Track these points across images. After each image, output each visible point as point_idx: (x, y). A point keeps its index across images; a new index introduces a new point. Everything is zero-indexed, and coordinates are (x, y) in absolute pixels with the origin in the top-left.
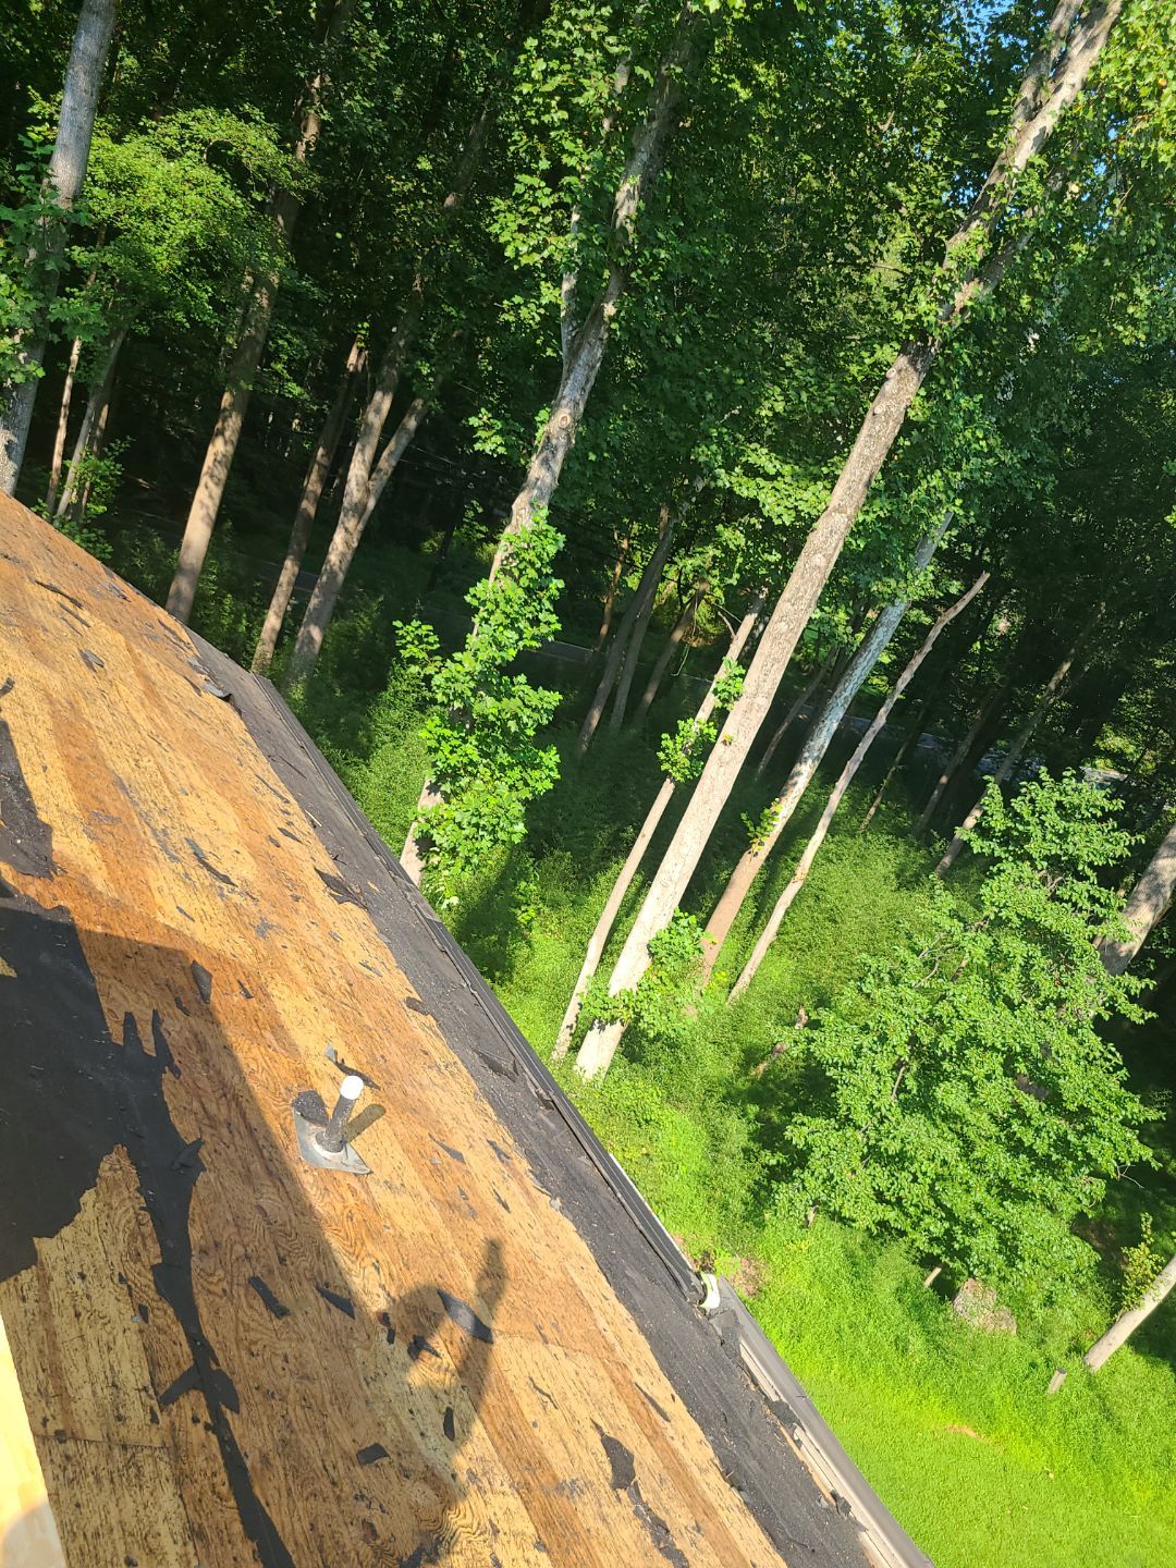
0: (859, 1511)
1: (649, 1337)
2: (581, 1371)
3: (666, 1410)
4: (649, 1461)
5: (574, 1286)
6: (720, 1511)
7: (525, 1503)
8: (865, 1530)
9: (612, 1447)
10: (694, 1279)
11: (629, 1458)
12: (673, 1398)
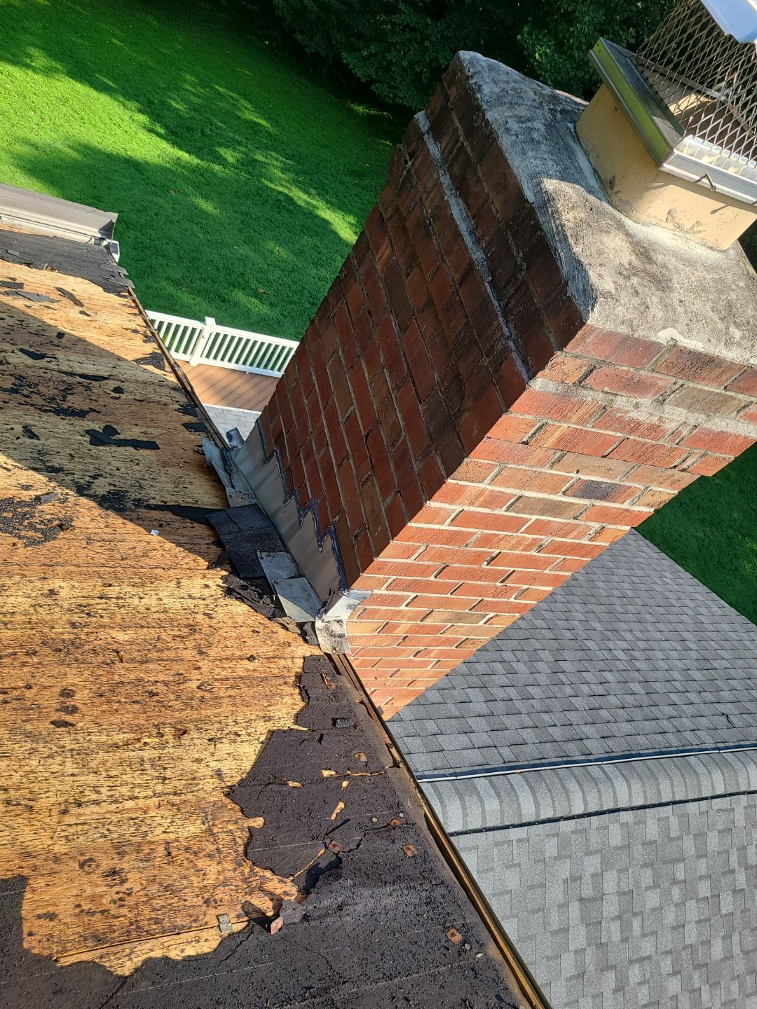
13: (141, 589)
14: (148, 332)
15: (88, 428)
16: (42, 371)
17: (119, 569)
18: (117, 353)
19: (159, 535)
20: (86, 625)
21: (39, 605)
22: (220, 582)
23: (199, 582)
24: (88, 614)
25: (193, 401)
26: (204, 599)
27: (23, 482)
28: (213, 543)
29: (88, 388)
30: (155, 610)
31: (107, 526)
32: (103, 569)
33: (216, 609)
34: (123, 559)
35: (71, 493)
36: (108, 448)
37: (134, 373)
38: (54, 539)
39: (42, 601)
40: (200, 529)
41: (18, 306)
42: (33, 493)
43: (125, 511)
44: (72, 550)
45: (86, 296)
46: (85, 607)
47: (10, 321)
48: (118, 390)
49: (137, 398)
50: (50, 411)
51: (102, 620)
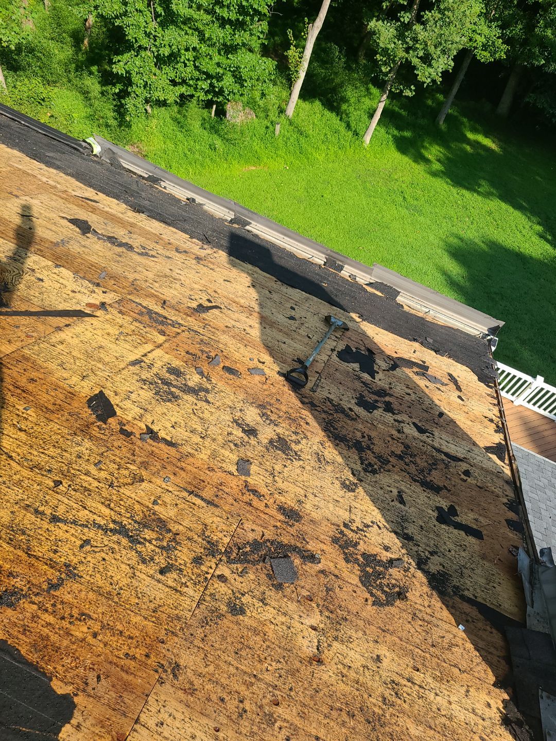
0: (199, 199)
1: (72, 176)
2: (44, 201)
3: (95, 199)
4: (96, 220)
5: (20, 170)
6: (138, 223)
7: (42, 256)
8: (204, 205)
9: (74, 222)
10: (84, 144)
11: (86, 222)
12: (97, 194)
13: (438, 685)
14: (500, 422)
15: (438, 505)
16: (421, 444)
17: (428, 655)
18: (474, 439)
19: (464, 631)
20: (393, 705)
21: (367, 667)
22: (501, 706)
23: (484, 697)
24: (396, 694)
25: (519, 499)
26: (484, 720)
27: (386, 542)
28: (504, 658)
29: (447, 467)
30: (443, 713)
31: (429, 606)
32: (417, 650)
33: (491, 736)
34: (433, 646)
35: (413, 564)
36: (447, 528)
37: (482, 459)
38: (392, 605)
39: (370, 664)
40: (496, 638)
41: (420, 385)
42: (389, 555)
43: (445, 595)
44: (401, 621)
45: (466, 382)
46: (396, 684)
47: (413, 396)
48: (467, 473)
49: (478, 484)
50: (418, 481)
51: (404, 705)
